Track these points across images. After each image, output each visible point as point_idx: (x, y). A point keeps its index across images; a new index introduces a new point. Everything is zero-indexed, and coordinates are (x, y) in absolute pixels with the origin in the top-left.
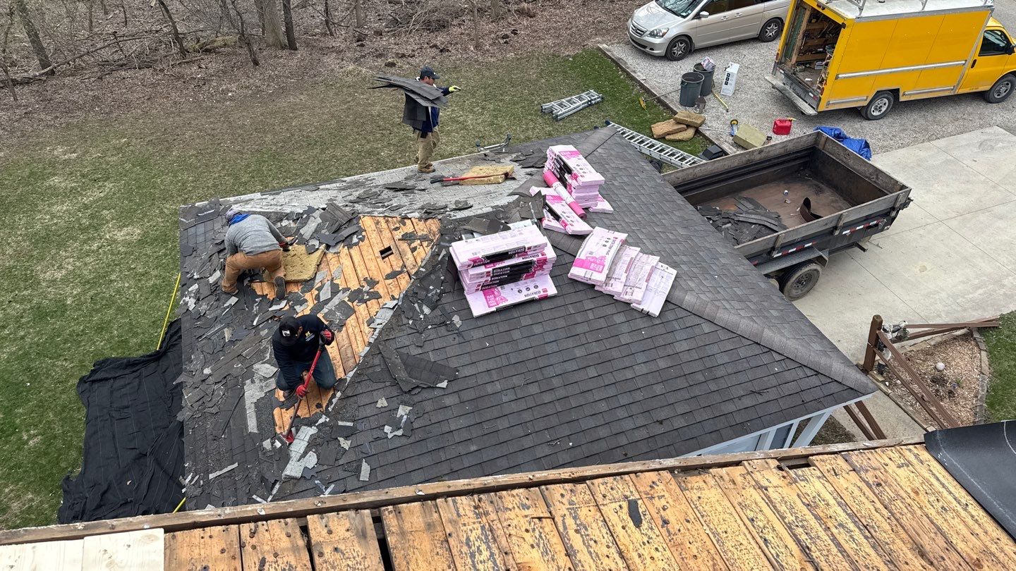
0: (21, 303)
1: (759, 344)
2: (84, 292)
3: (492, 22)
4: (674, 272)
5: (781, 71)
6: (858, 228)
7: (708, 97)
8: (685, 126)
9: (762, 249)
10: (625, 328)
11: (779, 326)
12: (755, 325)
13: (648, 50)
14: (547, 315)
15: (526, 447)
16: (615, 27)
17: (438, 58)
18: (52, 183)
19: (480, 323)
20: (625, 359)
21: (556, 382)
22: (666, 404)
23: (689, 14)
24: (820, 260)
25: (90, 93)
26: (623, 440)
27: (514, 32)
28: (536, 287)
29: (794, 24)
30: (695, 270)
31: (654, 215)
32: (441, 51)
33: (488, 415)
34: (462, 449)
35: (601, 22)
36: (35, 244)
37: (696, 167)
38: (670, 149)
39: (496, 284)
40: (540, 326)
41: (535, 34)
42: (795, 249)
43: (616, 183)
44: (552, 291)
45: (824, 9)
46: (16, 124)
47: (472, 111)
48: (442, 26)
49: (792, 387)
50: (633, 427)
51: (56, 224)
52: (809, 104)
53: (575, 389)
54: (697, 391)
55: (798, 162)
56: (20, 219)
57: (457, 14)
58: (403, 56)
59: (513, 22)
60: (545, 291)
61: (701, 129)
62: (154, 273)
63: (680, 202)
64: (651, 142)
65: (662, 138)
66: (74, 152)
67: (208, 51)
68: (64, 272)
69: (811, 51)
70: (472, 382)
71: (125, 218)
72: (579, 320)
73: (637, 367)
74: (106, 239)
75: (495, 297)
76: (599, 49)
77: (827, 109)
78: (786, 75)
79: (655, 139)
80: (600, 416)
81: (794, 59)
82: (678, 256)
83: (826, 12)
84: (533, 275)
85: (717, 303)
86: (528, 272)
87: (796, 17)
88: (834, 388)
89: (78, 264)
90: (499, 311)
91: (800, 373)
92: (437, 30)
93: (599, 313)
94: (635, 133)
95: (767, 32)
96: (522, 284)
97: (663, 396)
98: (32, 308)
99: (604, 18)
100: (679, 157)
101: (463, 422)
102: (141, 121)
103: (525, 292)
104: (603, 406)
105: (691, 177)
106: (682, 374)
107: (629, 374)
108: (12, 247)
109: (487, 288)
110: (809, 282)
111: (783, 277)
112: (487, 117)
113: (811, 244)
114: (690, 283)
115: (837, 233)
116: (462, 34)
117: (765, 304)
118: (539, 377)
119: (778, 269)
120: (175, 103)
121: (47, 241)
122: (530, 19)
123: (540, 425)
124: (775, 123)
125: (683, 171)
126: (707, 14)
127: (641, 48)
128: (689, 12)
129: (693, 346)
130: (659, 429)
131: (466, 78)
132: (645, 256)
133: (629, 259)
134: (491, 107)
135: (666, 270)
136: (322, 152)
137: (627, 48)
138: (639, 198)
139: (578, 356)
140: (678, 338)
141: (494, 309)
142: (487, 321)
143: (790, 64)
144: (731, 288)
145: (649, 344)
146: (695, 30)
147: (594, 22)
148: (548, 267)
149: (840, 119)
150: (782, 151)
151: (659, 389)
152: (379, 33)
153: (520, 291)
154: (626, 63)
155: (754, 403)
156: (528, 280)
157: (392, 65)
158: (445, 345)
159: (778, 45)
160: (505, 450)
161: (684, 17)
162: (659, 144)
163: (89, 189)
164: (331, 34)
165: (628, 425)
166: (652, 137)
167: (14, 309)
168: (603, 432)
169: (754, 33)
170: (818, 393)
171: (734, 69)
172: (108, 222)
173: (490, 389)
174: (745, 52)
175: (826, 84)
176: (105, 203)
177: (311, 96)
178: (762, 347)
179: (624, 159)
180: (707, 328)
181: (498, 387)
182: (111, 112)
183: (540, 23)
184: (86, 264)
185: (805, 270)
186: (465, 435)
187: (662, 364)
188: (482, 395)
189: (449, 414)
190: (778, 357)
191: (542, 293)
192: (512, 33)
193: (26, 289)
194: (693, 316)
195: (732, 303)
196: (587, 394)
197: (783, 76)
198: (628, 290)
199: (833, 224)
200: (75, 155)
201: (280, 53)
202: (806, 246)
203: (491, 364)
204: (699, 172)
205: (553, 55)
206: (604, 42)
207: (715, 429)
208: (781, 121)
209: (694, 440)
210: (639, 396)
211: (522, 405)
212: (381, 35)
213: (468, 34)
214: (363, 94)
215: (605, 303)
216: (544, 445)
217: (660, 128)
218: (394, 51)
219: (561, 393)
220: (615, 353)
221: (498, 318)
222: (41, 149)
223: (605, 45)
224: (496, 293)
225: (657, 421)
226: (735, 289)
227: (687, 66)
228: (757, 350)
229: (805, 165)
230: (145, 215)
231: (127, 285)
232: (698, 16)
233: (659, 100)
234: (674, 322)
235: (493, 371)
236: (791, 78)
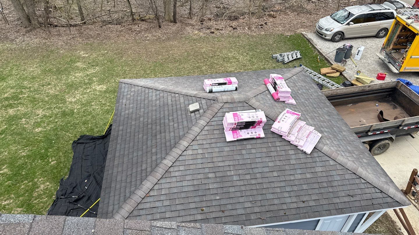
0: (58, 109)
1: (355, 174)
2: (81, 108)
3: (257, 18)
4: (320, 135)
5: (384, 52)
6: (411, 127)
7: (348, 59)
8: (336, 71)
9: (363, 130)
10: (293, 157)
11: (366, 167)
12: (355, 165)
13: (323, 36)
14: (259, 146)
15: (241, 202)
16: (310, 25)
17: (232, 31)
18: (77, 65)
19: (229, 144)
20: (291, 170)
21: (258, 175)
22: (307, 194)
23: (344, 23)
24: (391, 139)
25: (97, 32)
26: (285, 207)
27: (266, 24)
28: (256, 133)
29: (393, 31)
30: (330, 136)
31: (315, 108)
32: (234, 29)
33: (226, 185)
34: (213, 197)
35: (304, 22)
36: (67, 87)
37: (338, 89)
38: (328, 80)
39: (238, 129)
40: (255, 150)
41: (274, 25)
42: (379, 133)
43: (300, 92)
44: (262, 135)
45: (409, 26)
46: (69, 41)
47: (242, 55)
48: (236, 18)
49: (368, 196)
50: (290, 201)
51: (76, 81)
52: (396, 68)
53: (266, 180)
54: (322, 191)
55: (386, 93)
56: (64, 77)
57: (243, 14)
58: (218, 29)
59: (266, 19)
60: (259, 135)
61: (343, 73)
62: (108, 104)
63: (328, 104)
64: (319, 76)
65: (324, 75)
66: (87, 54)
67: (143, 20)
68: (75, 99)
69: (400, 44)
70: (221, 169)
71: (101, 81)
72: (273, 150)
73: (296, 175)
74: (93, 89)
75: (237, 134)
76: (302, 34)
77: (404, 71)
78: (387, 54)
79: (321, 75)
80: (276, 194)
81: (391, 47)
82: (323, 128)
83: (409, 27)
84: (255, 127)
85: (338, 152)
86: (253, 126)
87: (395, 28)
88: (389, 200)
89: (81, 97)
90: (237, 140)
91: (373, 190)
92: (233, 20)
93: (282, 148)
94: (312, 71)
95: (380, 34)
96: (250, 130)
97: (306, 190)
98: (62, 111)
99: (306, 21)
100: (331, 84)
101: (215, 186)
102: (113, 45)
103: (250, 134)
104: (278, 190)
105: (335, 93)
106: (317, 182)
107: (292, 178)
108: (59, 87)
109: (234, 130)
110: (384, 148)
111: (372, 144)
112: (248, 57)
113: (387, 131)
114: (327, 141)
115: (401, 128)
116: (244, 22)
117: (361, 156)
118: (251, 172)
119: (370, 140)
120: (127, 39)
121: (72, 87)
122: (273, 19)
123: (248, 193)
124: (378, 75)
125: (332, 90)
126: (353, 23)
127: (320, 35)
128: (345, 22)
129: (324, 170)
130: (302, 205)
131: (242, 41)
132: (308, 126)
133: (300, 126)
134: (251, 54)
135: (317, 134)
136: (179, 65)
137: (314, 35)
138: (309, 100)
139: (270, 166)
140: (317, 166)
141: (236, 139)
142: (232, 144)
143: (389, 49)
144: (346, 146)
145: (303, 166)
146: (346, 30)
147: (301, 22)
148: (262, 125)
149: (410, 76)
150: (379, 87)
151: (305, 187)
152: (210, 19)
153: (248, 133)
154: (313, 41)
155: (349, 201)
156: (253, 129)
157: (213, 33)
158: (213, 151)
159: (384, 40)
160: (231, 201)
161: (342, 24)
162: (323, 77)
163: (90, 69)
164: (191, 18)
165: (288, 200)
166: (320, 74)
167: (55, 111)
168: (276, 202)
169: (374, 34)
170: (380, 201)
171: (362, 49)
172: (94, 82)
173: (229, 173)
174: (368, 42)
175: (405, 60)
176: (95, 75)
177: (179, 43)
178: (356, 175)
179: (305, 82)
180: (332, 163)
181: (233, 173)
182: (103, 40)
183: (278, 21)
184: (84, 97)
185: (383, 142)
186: (215, 192)
187: (308, 176)
188: (225, 175)
189: (210, 181)
190: (363, 181)
191: (258, 136)
192: (265, 24)
193: (61, 104)
194: (326, 156)
195: (346, 153)
196: (271, 183)
197: (385, 54)
198: (298, 140)
199: (400, 124)
200: (87, 55)
201: (170, 24)
202: (385, 132)
203: (231, 163)
204: (339, 92)
205: (281, 34)
206: (304, 31)
207: (328, 209)
208: (381, 74)
209: (318, 212)
210: (295, 188)
211: (242, 183)
212: (211, 20)
213: (247, 23)
214: (199, 43)
215: (286, 144)
216: (249, 202)
217: (324, 70)
218: (214, 27)
219: (260, 181)
220: (287, 167)
221: (237, 143)
222: (76, 51)
223: (304, 32)
224: (238, 133)
225: (302, 201)
226: (348, 147)
227: (340, 45)
228: (354, 176)
229: (390, 95)
230: (109, 81)
231: (97, 107)
232: (348, 24)
233: (326, 59)
234: (317, 158)
235: (231, 166)
236: (388, 55)
